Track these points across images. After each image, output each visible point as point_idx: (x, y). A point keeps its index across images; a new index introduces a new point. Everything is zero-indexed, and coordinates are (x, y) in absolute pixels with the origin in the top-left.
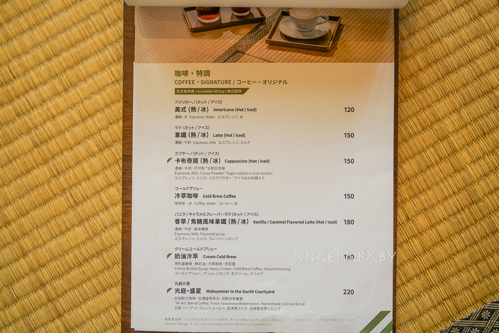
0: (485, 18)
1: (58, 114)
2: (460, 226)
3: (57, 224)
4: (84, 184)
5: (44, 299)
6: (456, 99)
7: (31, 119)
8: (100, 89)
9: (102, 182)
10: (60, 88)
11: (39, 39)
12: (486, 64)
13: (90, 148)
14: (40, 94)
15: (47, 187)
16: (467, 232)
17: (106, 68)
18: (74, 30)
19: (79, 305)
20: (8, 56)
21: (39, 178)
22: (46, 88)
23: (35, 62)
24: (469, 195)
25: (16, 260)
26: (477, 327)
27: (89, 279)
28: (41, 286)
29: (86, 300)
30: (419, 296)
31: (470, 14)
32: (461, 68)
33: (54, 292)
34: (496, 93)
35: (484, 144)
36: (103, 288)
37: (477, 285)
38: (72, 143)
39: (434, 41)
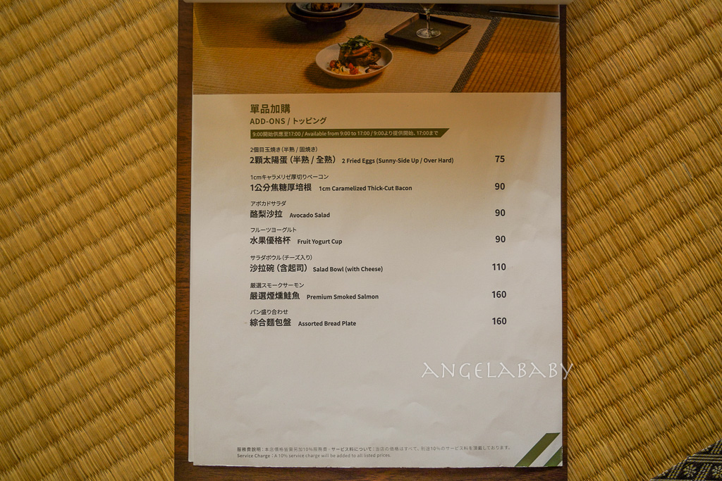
0: (677, 52)
1: (77, 193)
2: (650, 345)
3: (76, 351)
4: (114, 293)
5: (58, 459)
6: (641, 165)
7: (38, 202)
8: (136, 158)
9: (140, 290)
10: (79, 157)
11: (50, 88)
12: (681, 117)
13: (123, 241)
14: (51, 165)
16: (661, 354)
17: (145, 127)
18: (99, 75)
19: (108, 467)
20: (4, 114)
21: (49, 285)
22: (58, 156)
23: (43, 121)
24: (662, 300)
25: (17, 403)
27: (122, 428)
28: (53, 439)
29: (117, 460)
30: (594, 445)
31: (657, 47)
32: (647, 123)
33: (72, 449)
34: (697, 156)
35: (681, 228)
36: (143, 442)
37: (676, 428)
38: (97, 234)
39: (607, 84)
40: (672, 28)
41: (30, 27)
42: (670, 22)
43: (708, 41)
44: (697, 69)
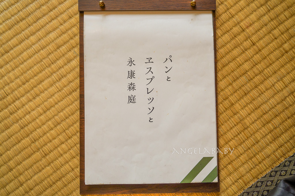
0: (237, 38)
1: (32, 110)
2: (240, 141)
3: (37, 167)
4: (49, 144)
6: (230, 79)
7: (18, 115)
8: (52, 96)
9: (58, 142)
10: (31, 97)
11: (18, 74)
12: (242, 60)
13: (50, 126)
14: (21, 102)
15: (29, 148)
16: (244, 144)
17: (54, 84)
18: (35, 68)
20: (3, 85)
21: (25, 144)
22: (24, 98)
23: (17, 86)
24: (242, 125)
25: (17, 188)
26: (256, 191)
27: (56, 193)
31: (230, 37)
32: (230, 64)
34: (249, 73)
35: (246, 99)
37: (253, 170)
38: (40, 124)
40: (235, 30)
41: (9, 54)
42: (234, 28)
43: (247, 33)
44: (245, 43)
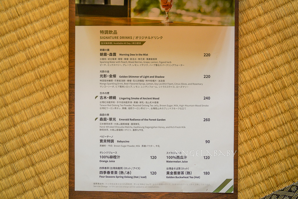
1: (44, 40)
2: (283, 133)
3: (37, 108)
4: (55, 85)
5: (25, 154)
6: (289, 55)
7: (27, 42)
10: (46, 24)
13: (62, 63)
14: (34, 27)
15: (32, 84)
16: (288, 137)
19: (45, 159)
20: (16, 2)
21: (28, 79)
22: (37, 23)
23: (32, 7)
24: (291, 115)
25: (9, 128)
26: (288, 196)
27: (53, 144)
28: (23, 145)
29: (50, 157)
30: (254, 173)
32: (294, 37)
33: (31, 150)
36: (61, 151)
37: (290, 170)
38: (51, 59)
39: (279, 18)
